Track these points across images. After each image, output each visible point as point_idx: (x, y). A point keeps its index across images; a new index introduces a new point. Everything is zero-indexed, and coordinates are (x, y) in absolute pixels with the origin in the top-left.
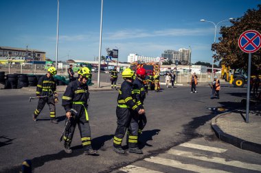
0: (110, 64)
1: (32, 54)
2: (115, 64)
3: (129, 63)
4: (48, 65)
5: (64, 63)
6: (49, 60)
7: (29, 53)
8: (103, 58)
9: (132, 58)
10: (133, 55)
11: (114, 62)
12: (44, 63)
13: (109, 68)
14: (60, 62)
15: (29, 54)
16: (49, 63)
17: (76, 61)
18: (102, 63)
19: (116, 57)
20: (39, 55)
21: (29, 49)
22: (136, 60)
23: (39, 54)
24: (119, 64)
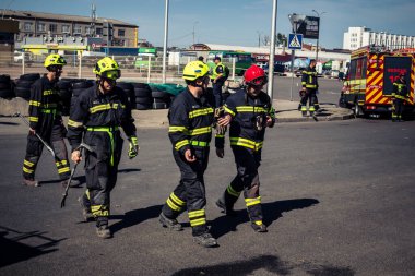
0: (298, 53)
1: (106, 31)
2: (311, 55)
3: (348, 52)
4: (145, 58)
5: (184, 52)
6: (146, 45)
7: (98, 27)
8: (280, 39)
9: (356, 39)
10: (358, 30)
11: (309, 48)
12: (134, 52)
13: (297, 63)
14: (174, 49)
15: (99, 31)
16: (147, 52)
17: (212, 47)
18: (279, 52)
19: (315, 35)
20: (121, 33)
21: (99, 18)
22: (366, 43)
23: (123, 28)
24: (322, 55)
